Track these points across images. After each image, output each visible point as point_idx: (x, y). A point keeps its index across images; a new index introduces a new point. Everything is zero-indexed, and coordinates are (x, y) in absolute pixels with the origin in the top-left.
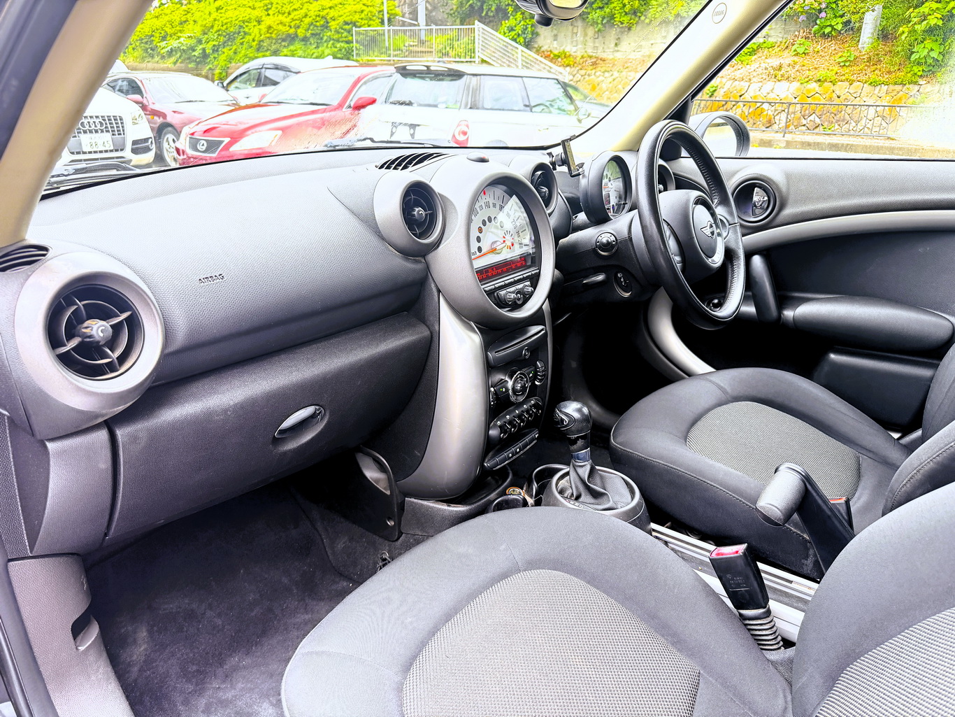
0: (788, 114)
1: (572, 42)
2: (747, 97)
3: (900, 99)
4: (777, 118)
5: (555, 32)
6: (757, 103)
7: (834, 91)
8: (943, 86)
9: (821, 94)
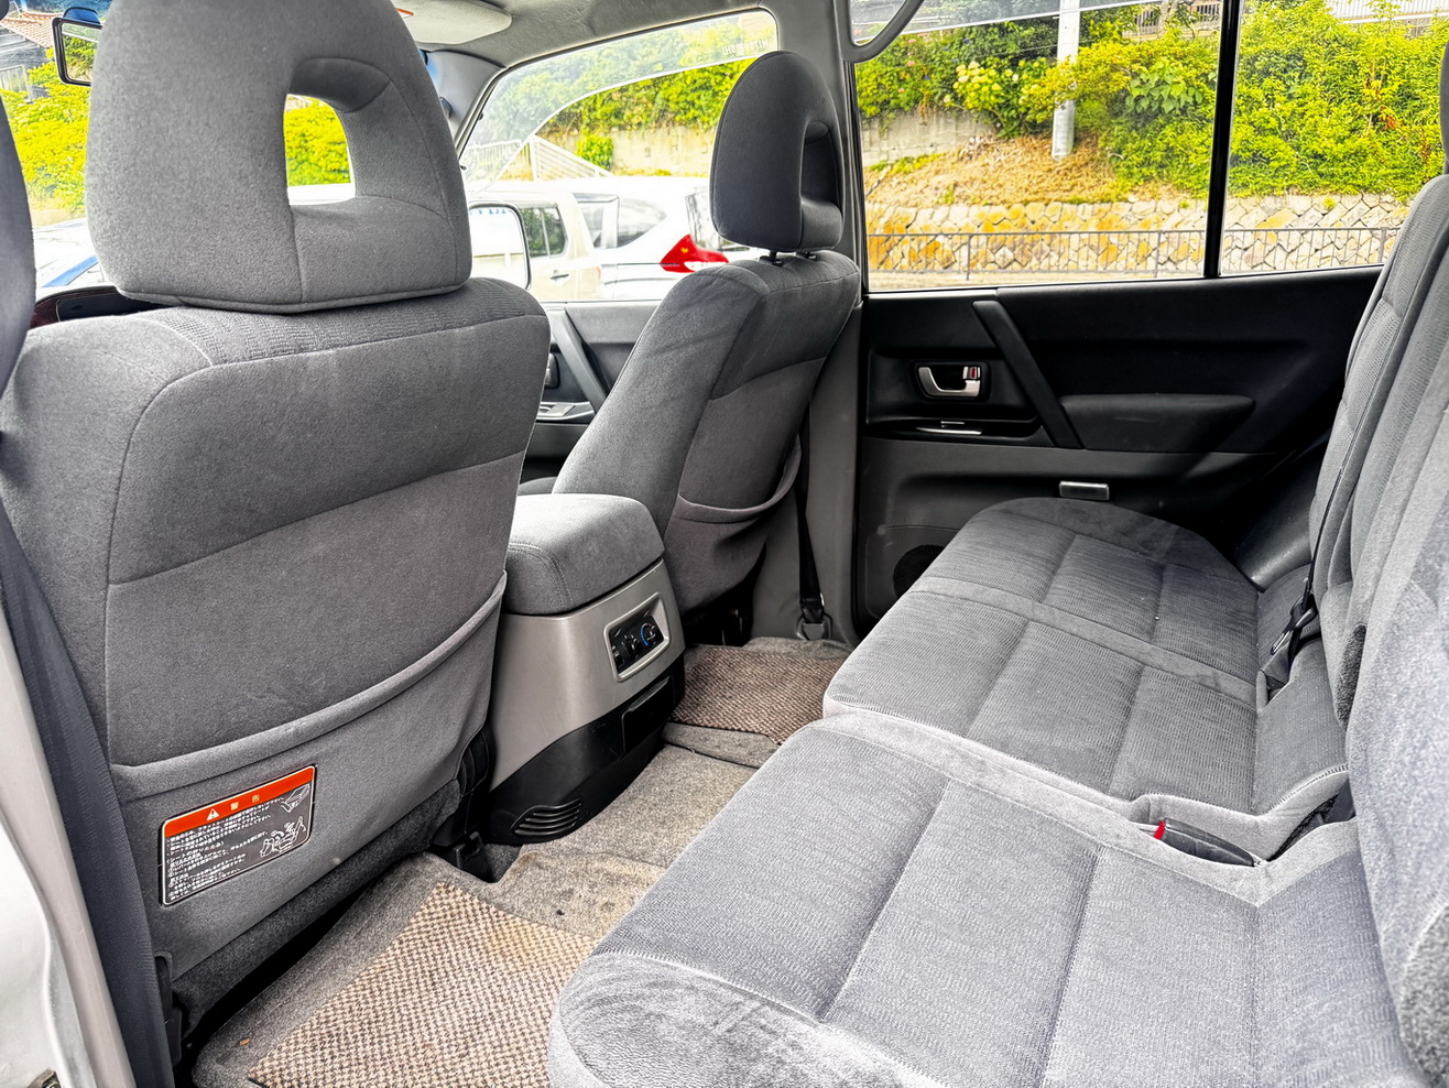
0: (970, 247)
1: (672, 158)
2: (916, 228)
3: (1110, 222)
4: (957, 254)
5: (646, 144)
6: (928, 235)
7: (1026, 215)
8: (1159, 203)
9: (1010, 220)
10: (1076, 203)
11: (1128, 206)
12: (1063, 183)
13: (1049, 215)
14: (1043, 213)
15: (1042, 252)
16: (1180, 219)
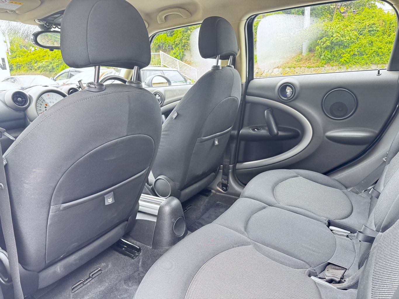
2: (264, 75)
3: (319, 72)
6: (267, 76)
7: (295, 71)
8: (333, 67)
9: (290, 72)
10: (309, 67)
11: (324, 68)
12: (305, 62)
14: (299, 70)
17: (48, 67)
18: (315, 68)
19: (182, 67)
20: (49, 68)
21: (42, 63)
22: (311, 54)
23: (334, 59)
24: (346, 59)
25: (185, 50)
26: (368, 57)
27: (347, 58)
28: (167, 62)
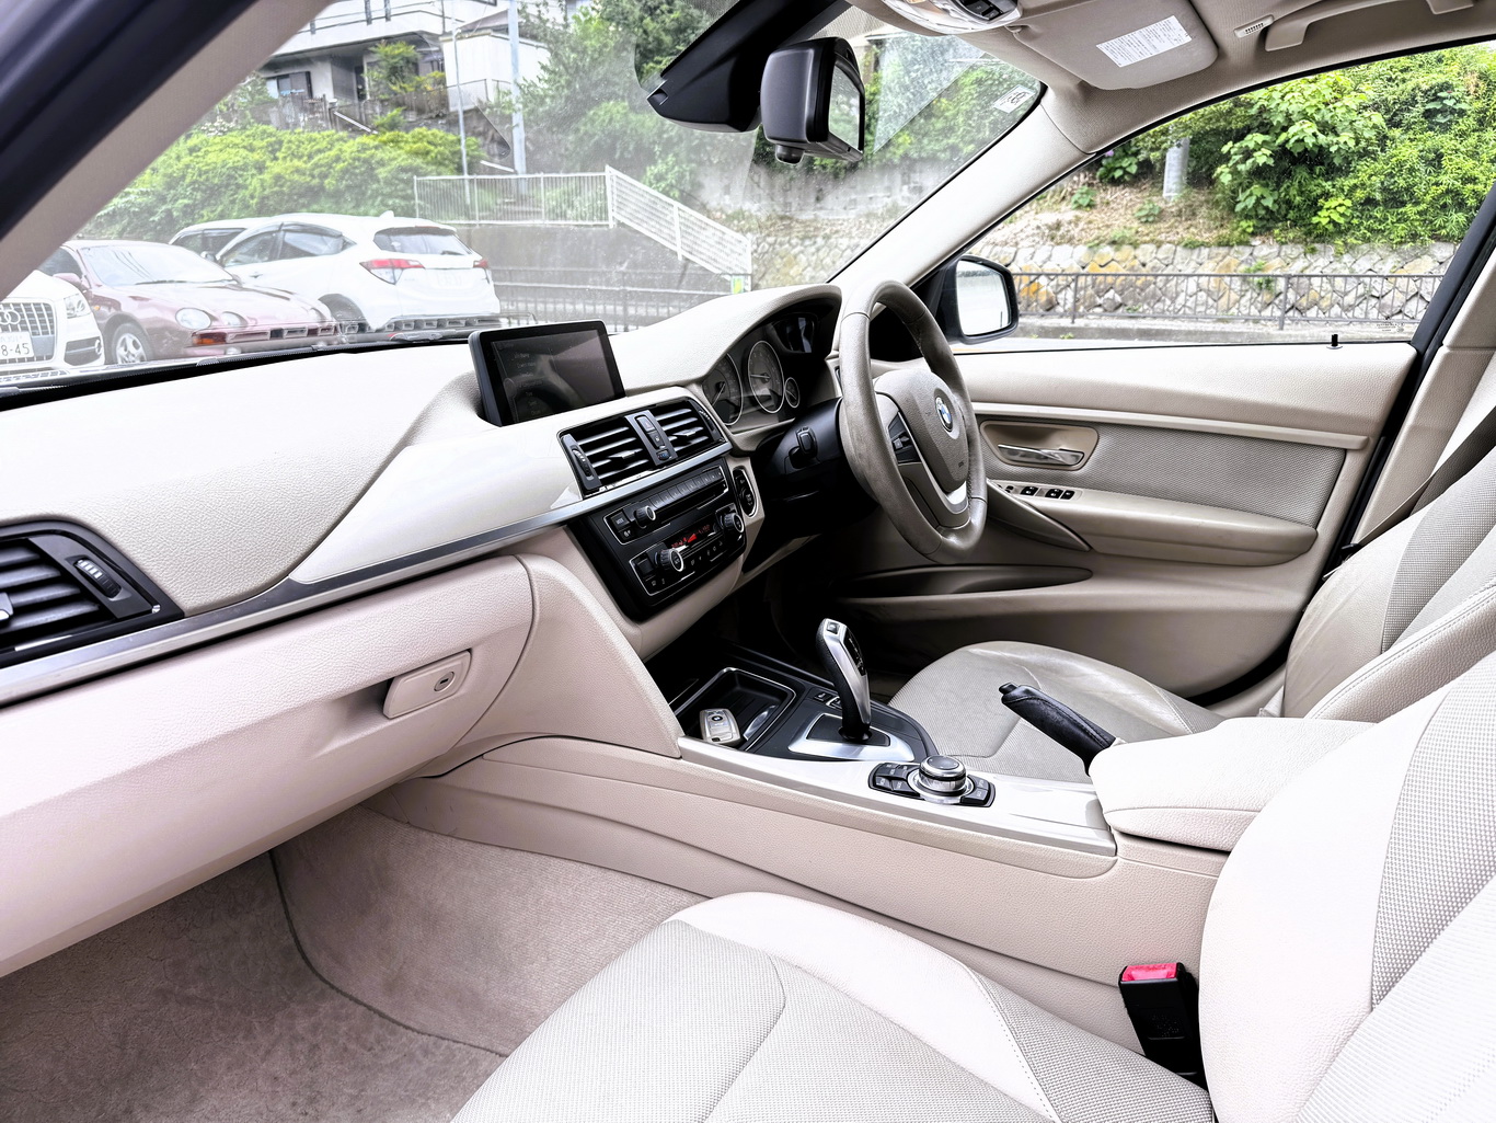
2: (1014, 268)
3: (1228, 265)
6: (1030, 275)
7: (1135, 257)
8: (1284, 247)
9: (1118, 262)
10: (1192, 246)
11: (1248, 250)
12: (1177, 224)
13: (1161, 256)
14: (1154, 255)
15: (1154, 296)
16: (1306, 264)
17: (153, 214)
18: (1215, 250)
19: (690, 231)
20: (156, 218)
21: (126, 199)
22: (1199, 196)
23: (1289, 216)
24: (1335, 217)
25: (701, 163)
26: (1420, 213)
27: (1342, 215)
28: (628, 210)
